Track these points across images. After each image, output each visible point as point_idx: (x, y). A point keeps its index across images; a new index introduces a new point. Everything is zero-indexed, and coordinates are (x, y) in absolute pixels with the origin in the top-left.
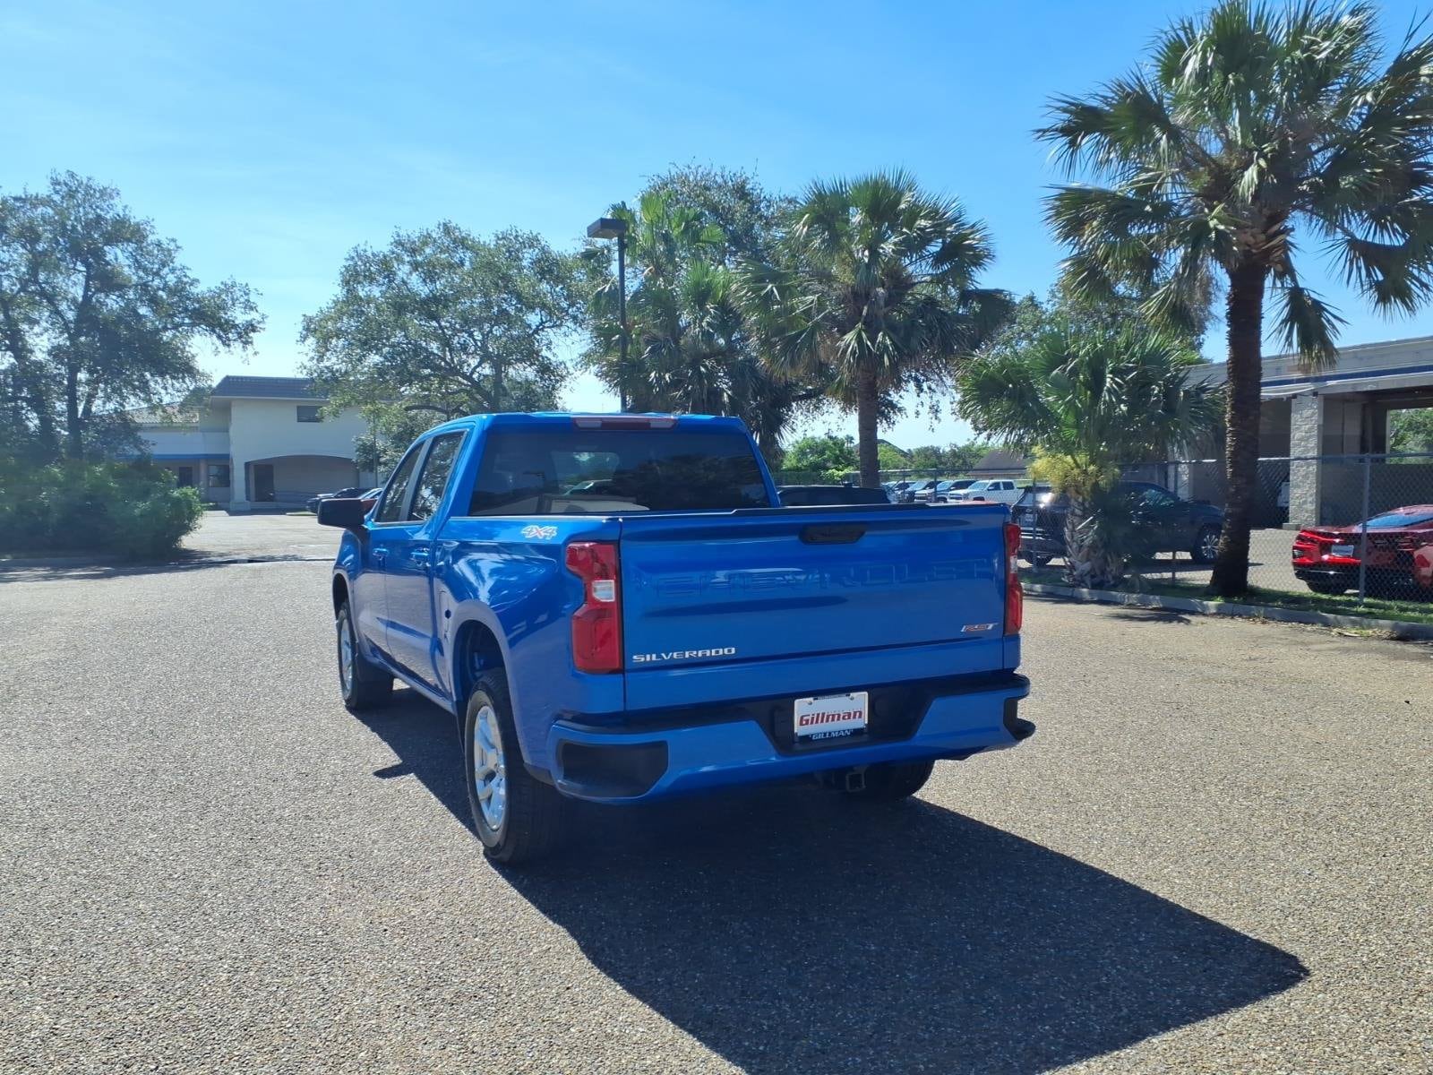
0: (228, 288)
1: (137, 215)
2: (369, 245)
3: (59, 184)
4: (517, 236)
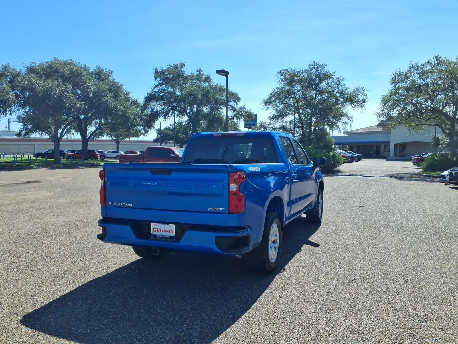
0: (357, 90)
1: (331, 71)
3: (311, 65)
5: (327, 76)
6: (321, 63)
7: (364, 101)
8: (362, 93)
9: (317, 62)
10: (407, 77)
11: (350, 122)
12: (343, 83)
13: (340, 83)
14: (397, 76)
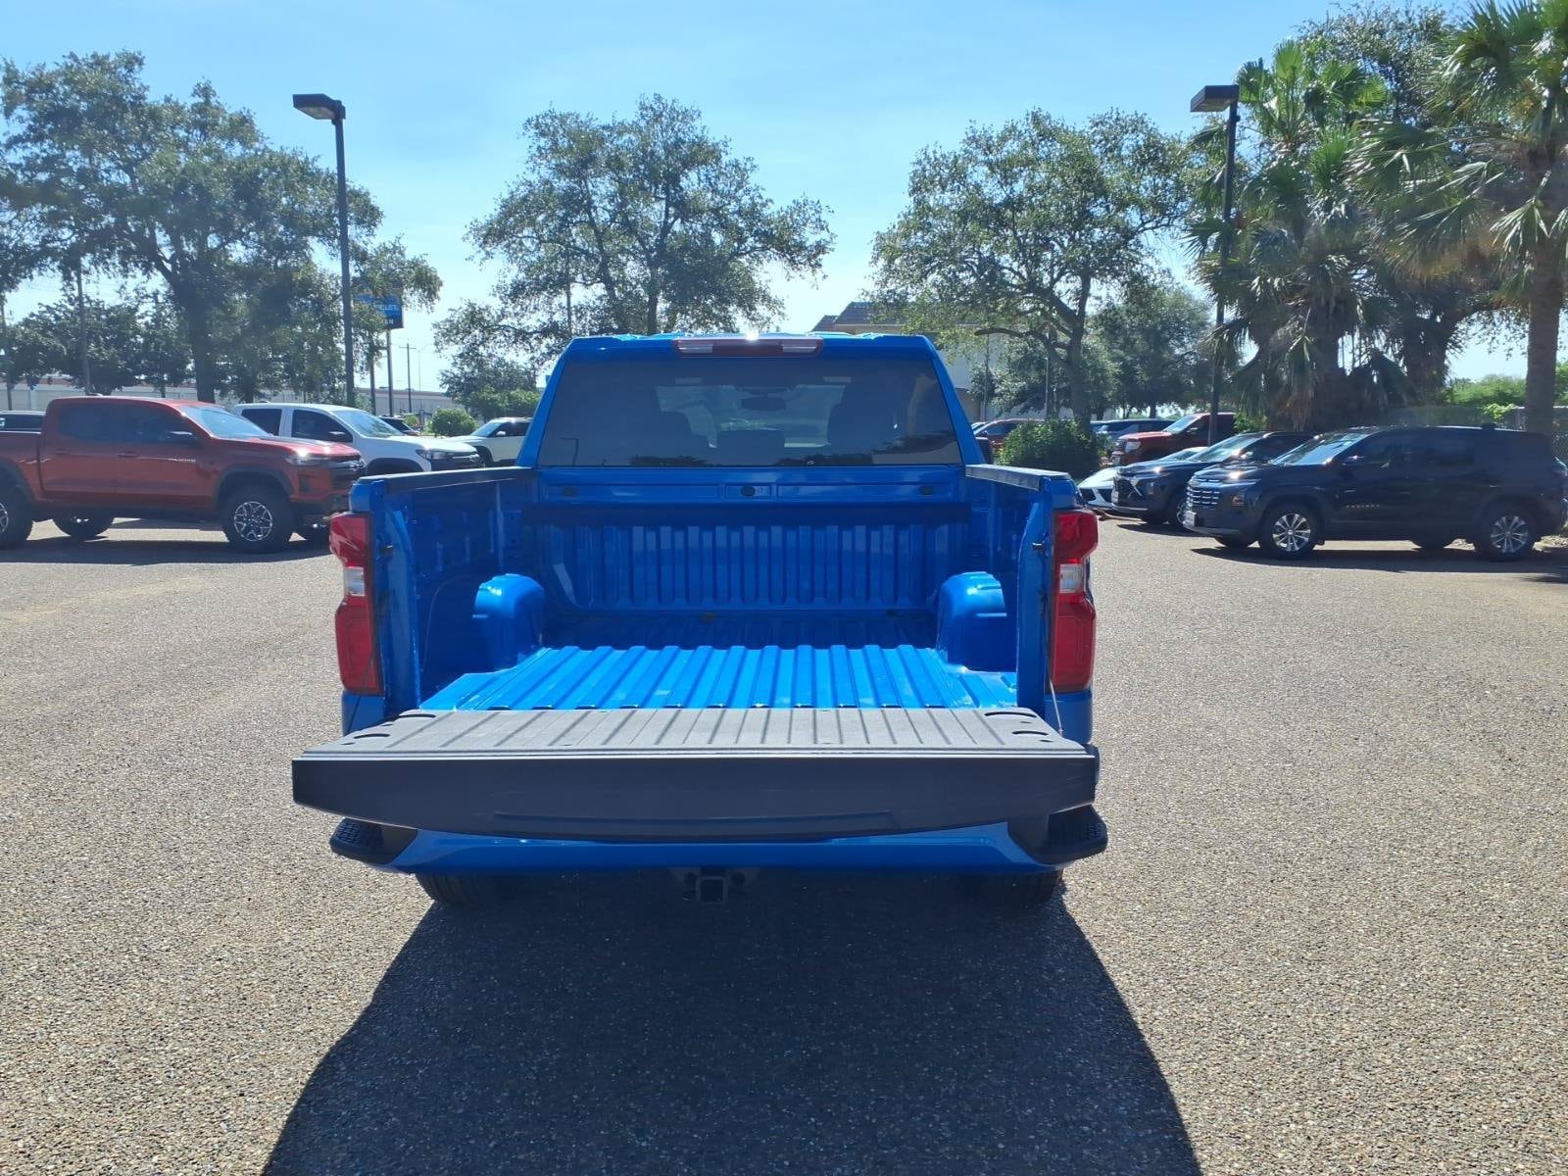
0: (799, 207)
1: (713, 136)
2: (939, 145)
3: (646, 109)
4: (1118, 119)
5: (702, 154)
6: (684, 103)
7: (820, 248)
8: (814, 219)
9: (668, 99)
10: (958, 174)
11: (775, 319)
12: (753, 180)
13: (743, 180)
14: (928, 167)
